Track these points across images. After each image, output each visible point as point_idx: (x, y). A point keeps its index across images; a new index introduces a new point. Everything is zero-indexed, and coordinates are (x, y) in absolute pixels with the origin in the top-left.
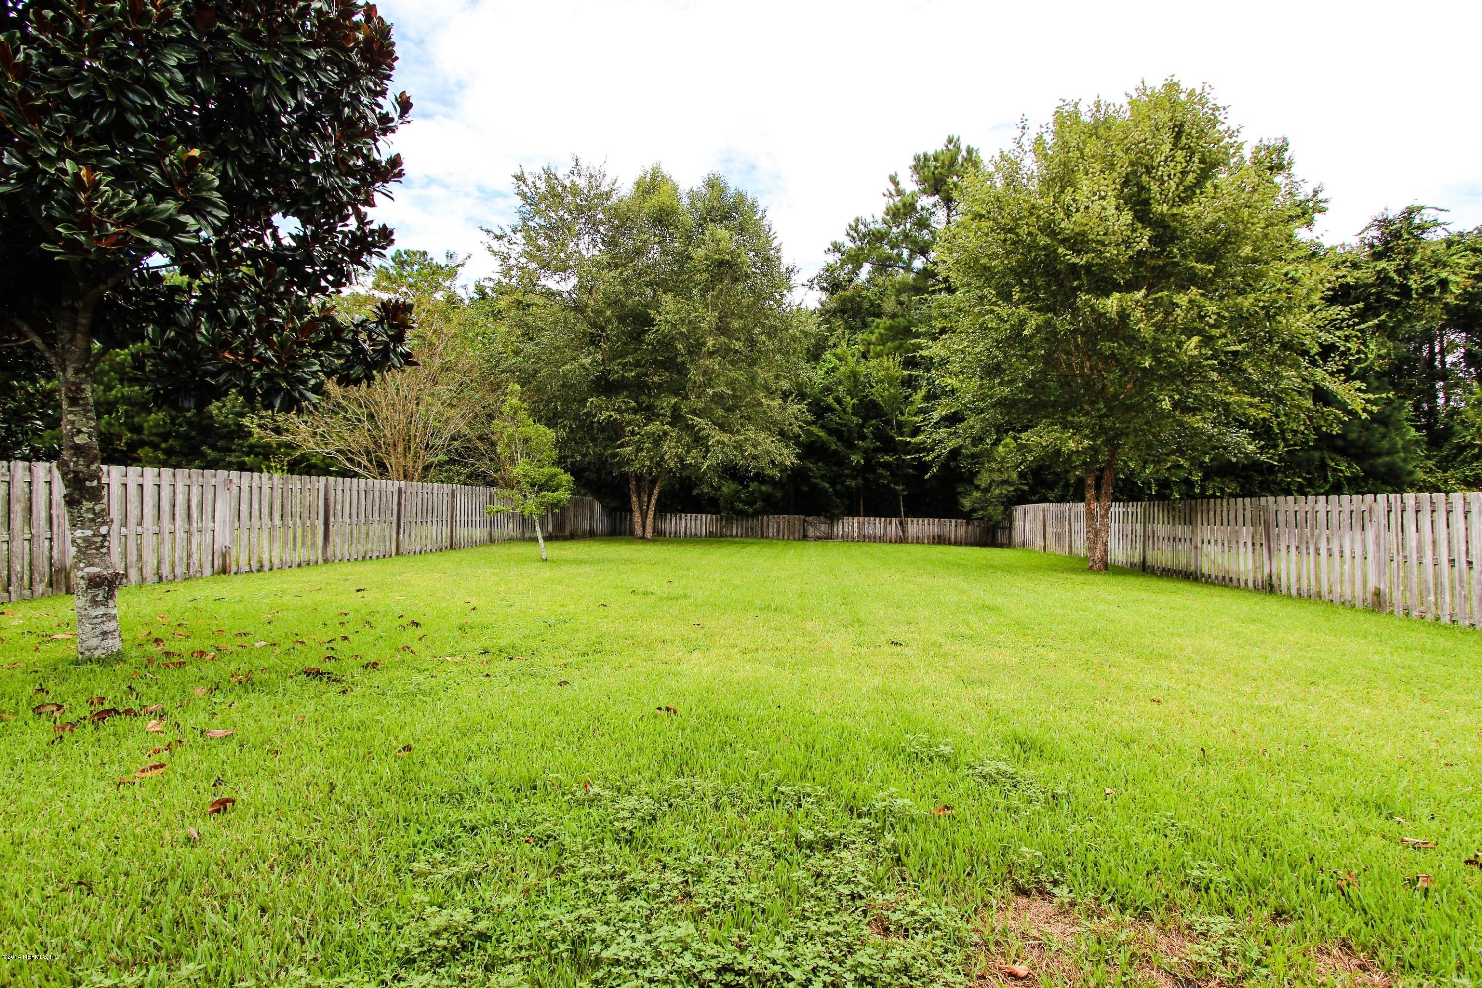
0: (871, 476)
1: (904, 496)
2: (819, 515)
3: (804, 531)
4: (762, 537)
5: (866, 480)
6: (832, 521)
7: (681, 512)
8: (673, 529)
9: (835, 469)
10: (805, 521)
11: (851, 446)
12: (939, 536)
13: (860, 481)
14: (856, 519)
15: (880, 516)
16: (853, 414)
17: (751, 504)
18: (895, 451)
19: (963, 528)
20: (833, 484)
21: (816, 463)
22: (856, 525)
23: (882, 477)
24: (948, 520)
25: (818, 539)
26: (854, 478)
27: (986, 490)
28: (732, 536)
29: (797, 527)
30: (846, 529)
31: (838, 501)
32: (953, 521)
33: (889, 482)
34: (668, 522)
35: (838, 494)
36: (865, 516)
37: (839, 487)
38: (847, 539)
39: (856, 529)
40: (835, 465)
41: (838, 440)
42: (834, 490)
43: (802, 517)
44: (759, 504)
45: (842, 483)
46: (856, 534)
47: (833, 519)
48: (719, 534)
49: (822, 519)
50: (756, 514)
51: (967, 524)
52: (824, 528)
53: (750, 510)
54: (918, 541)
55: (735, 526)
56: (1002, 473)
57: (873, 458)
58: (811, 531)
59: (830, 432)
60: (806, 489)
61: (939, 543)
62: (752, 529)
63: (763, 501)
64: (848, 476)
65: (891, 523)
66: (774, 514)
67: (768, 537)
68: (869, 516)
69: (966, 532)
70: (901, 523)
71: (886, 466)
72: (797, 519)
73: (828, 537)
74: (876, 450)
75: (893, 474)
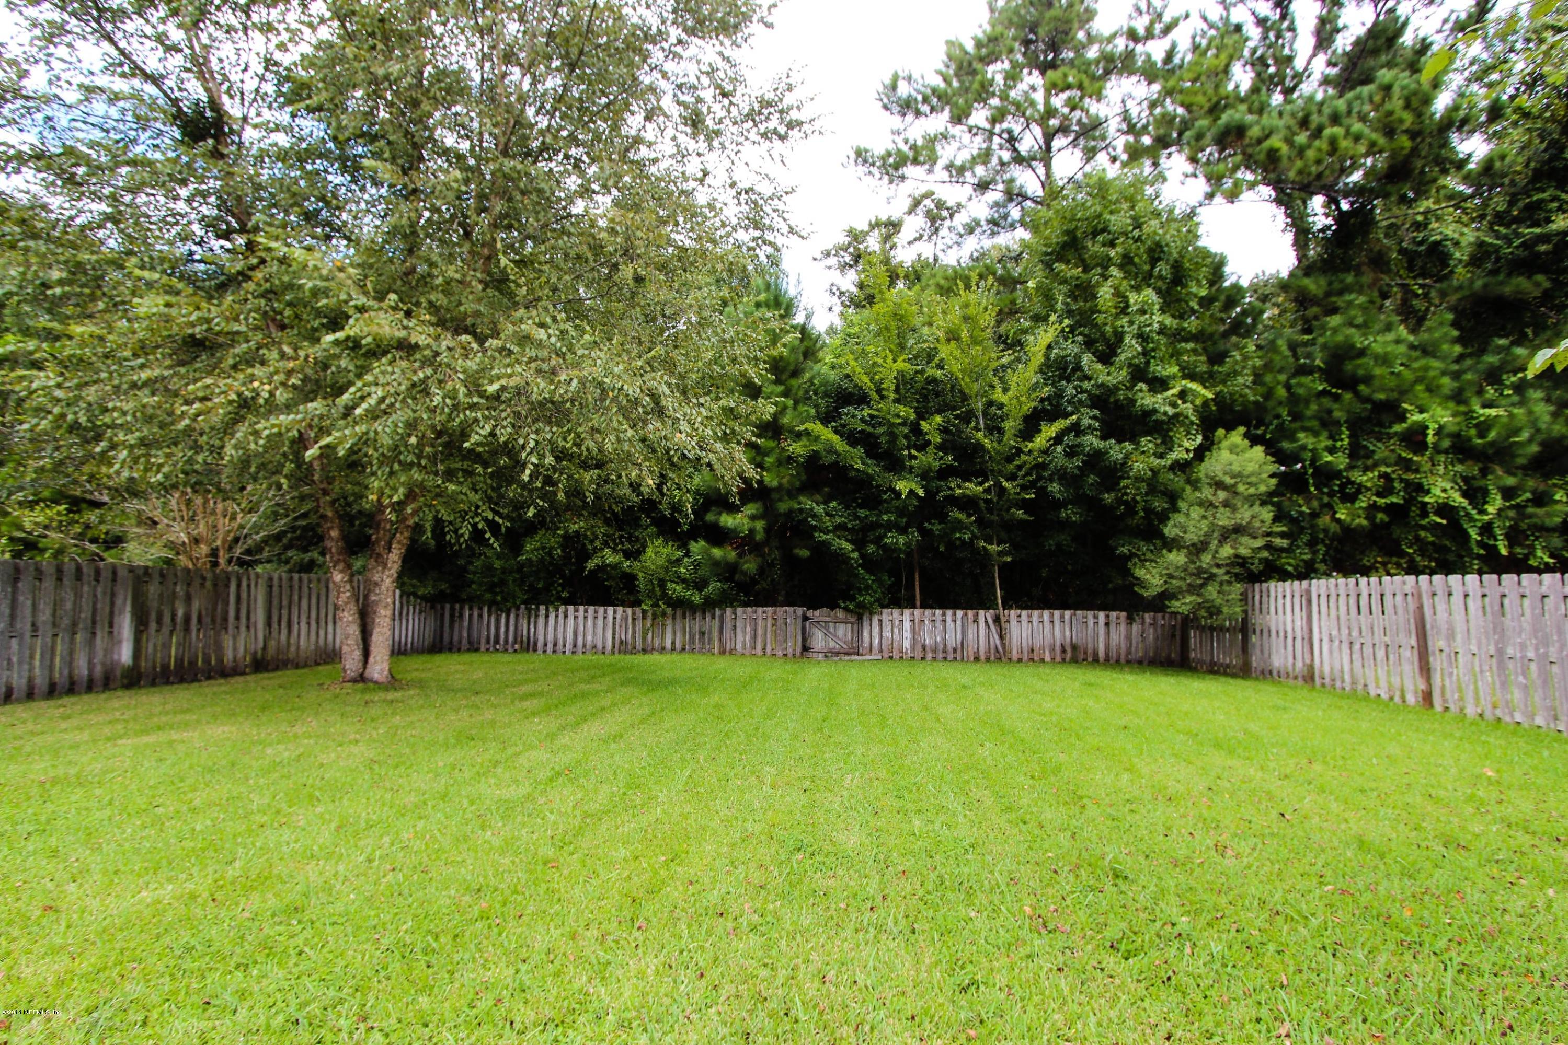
0: (936, 527)
1: (1004, 567)
2: (833, 606)
3: (804, 640)
4: (723, 652)
5: (923, 531)
6: (860, 618)
7: (567, 602)
8: (550, 637)
9: (862, 513)
10: (805, 618)
11: (895, 465)
12: (1074, 647)
13: (914, 535)
14: (907, 612)
15: (955, 606)
16: (897, 401)
17: (700, 585)
18: (983, 474)
19: (1123, 627)
20: (859, 545)
21: (826, 503)
22: (907, 625)
23: (959, 526)
24: (1090, 614)
25: (832, 654)
26: (903, 531)
27: (1198, 548)
28: (663, 650)
29: (790, 629)
30: (887, 634)
31: (870, 579)
32: (1102, 615)
33: (974, 537)
34: (541, 620)
35: (869, 564)
36: (924, 606)
37: (871, 548)
38: (890, 655)
39: (907, 634)
40: (861, 506)
41: (869, 454)
42: (862, 556)
43: (800, 611)
44: (714, 586)
45: (878, 541)
46: (907, 644)
47: (860, 614)
48: (639, 646)
49: (840, 614)
50: (709, 605)
51: (1130, 620)
52: (844, 632)
53: (697, 599)
54: (1031, 658)
55: (669, 629)
56: (1234, 509)
57: (939, 490)
58: (819, 640)
59: (852, 438)
60: (804, 553)
61: (1075, 660)
62: (702, 634)
63: (723, 580)
64: (889, 526)
65: (976, 621)
66: (746, 604)
67: (732, 652)
68: (931, 607)
69: (1129, 637)
70: (997, 620)
71: (968, 503)
72: (790, 615)
73: (854, 651)
74: (945, 473)
75: (980, 522)
